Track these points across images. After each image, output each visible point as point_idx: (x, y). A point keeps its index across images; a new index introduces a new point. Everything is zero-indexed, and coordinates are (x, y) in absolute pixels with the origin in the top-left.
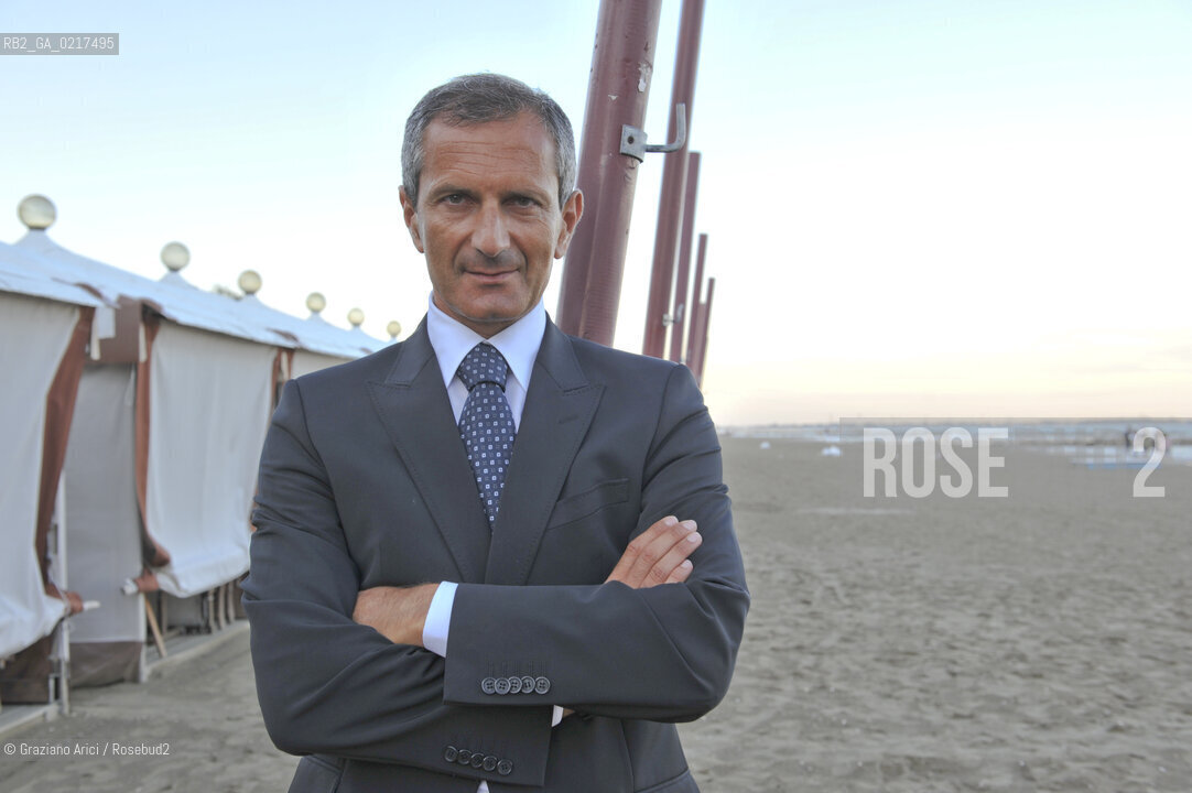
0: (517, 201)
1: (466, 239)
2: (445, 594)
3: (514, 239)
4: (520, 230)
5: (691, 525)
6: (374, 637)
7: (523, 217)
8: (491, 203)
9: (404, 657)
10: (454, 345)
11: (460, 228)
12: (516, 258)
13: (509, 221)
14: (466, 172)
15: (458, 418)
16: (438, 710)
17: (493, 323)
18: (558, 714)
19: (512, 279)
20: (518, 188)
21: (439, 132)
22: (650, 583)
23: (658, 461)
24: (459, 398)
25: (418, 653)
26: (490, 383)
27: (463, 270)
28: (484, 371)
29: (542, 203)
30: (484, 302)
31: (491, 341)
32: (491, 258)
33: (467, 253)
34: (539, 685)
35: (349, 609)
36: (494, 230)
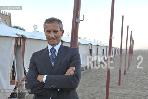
0: (55, 31)
2: (46, 76)
3: (55, 36)
4: (55, 35)
5: (75, 67)
6: (39, 81)
7: (56, 33)
8: (52, 32)
9: (41, 84)
10: (50, 48)
11: (49, 35)
12: (55, 37)
14: (49, 29)
15: (50, 56)
17: (54, 45)
18: (59, 90)
19: (55, 40)
20: (55, 30)
21: (47, 24)
22: (69, 74)
23: (72, 60)
24: (50, 54)
26: (53, 52)
27: (50, 39)
28: (53, 50)
29: (58, 31)
30: (52, 43)
31: (54, 47)
32: (52, 38)
33: (50, 37)
34: (55, 86)
35: (36, 78)
36: (52, 35)
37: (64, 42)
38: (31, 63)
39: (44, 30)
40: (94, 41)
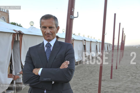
0: (50, 28)
1: (45, 32)
2: (41, 69)
4: (51, 30)
5: (69, 61)
6: (34, 74)
8: (48, 28)
9: (36, 76)
10: (46, 43)
11: (45, 31)
12: (51, 33)
13: (50, 30)
14: (45, 25)
15: (45, 51)
16: (39, 82)
17: (49, 40)
18: (53, 83)
19: (51, 36)
20: (50, 26)
21: (43, 20)
22: (63, 68)
23: (66, 55)
24: (46, 49)
25: (38, 76)
26: (49, 47)
27: (45, 35)
28: (49, 45)
29: (54, 28)
30: (48, 38)
31: (49, 42)
32: (48, 34)
33: (46, 33)
34: (50, 79)
35: (32, 71)
36: (48, 31)
37: (60, 38)
38: (27, 57)
39: (40, 26)
40: (88, 37)
